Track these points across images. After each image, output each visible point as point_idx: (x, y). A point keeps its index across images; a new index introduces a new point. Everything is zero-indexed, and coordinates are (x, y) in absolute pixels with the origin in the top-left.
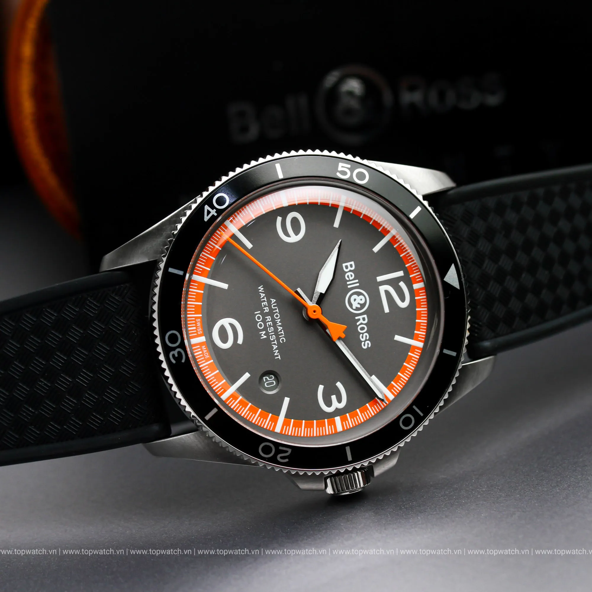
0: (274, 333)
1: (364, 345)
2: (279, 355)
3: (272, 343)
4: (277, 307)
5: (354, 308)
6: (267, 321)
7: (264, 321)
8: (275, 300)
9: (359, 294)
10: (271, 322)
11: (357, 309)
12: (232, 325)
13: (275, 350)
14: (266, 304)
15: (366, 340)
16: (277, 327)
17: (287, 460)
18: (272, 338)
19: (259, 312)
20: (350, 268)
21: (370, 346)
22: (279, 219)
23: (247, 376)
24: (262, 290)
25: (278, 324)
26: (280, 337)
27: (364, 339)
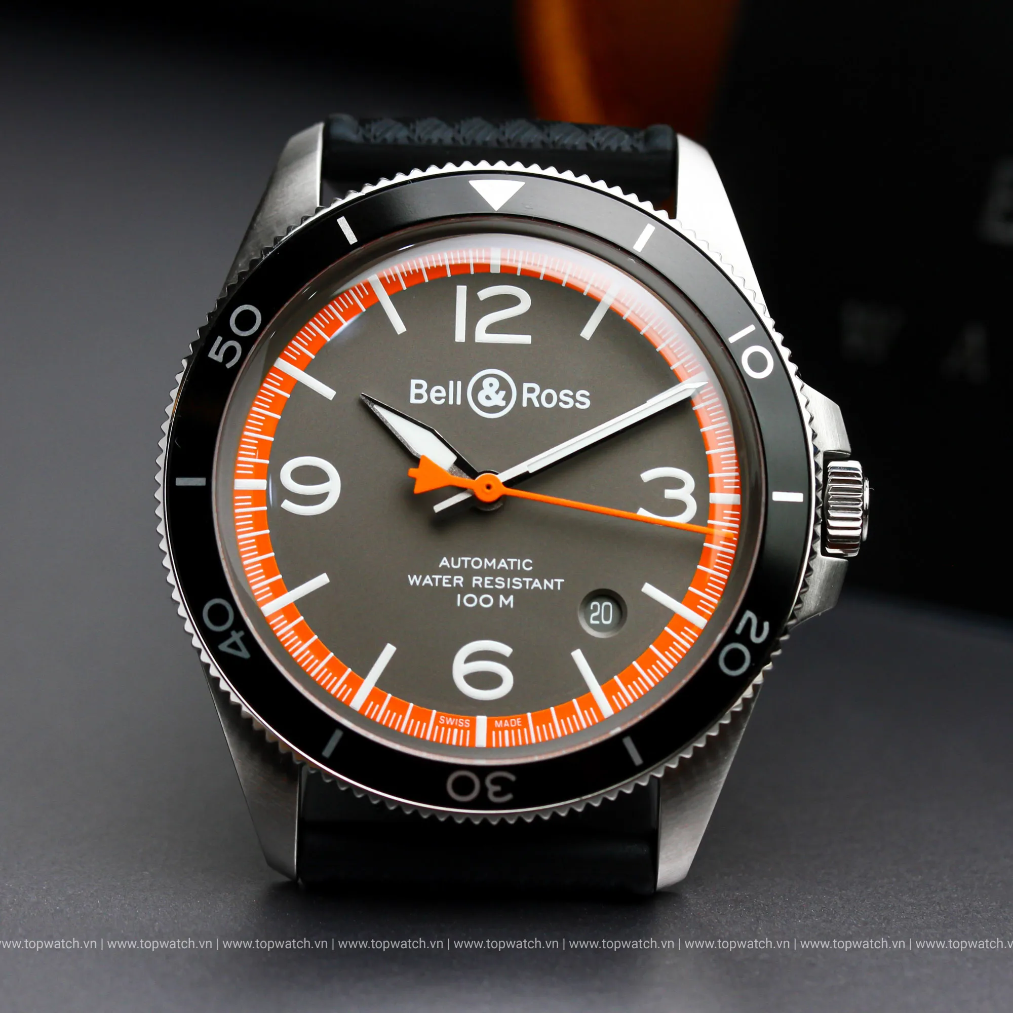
0: (509, 579)
1: (583, 403)
2: (556, 580)
3: (527, 587)
4: (459, 559)
5: (503, 403)
6: (481, 586)
7: (479, 591)
8: (445, 559)
9: (478, 387)
10: (486, 578)
11: (507, 398)
12: (471, 658)
13: (542, 586)
14: (446, 579)
15: (573, 397)
16: (498, 568)
17: (766, 625)
18: (518, 585)
19: (459, 596)
20: (422, 391)
21: (587, 394)
22: (287, 505)
23: (578, 655)
24: (418, 579)
25: (493, 565)
26: (519, 568)
27: (571, 401)
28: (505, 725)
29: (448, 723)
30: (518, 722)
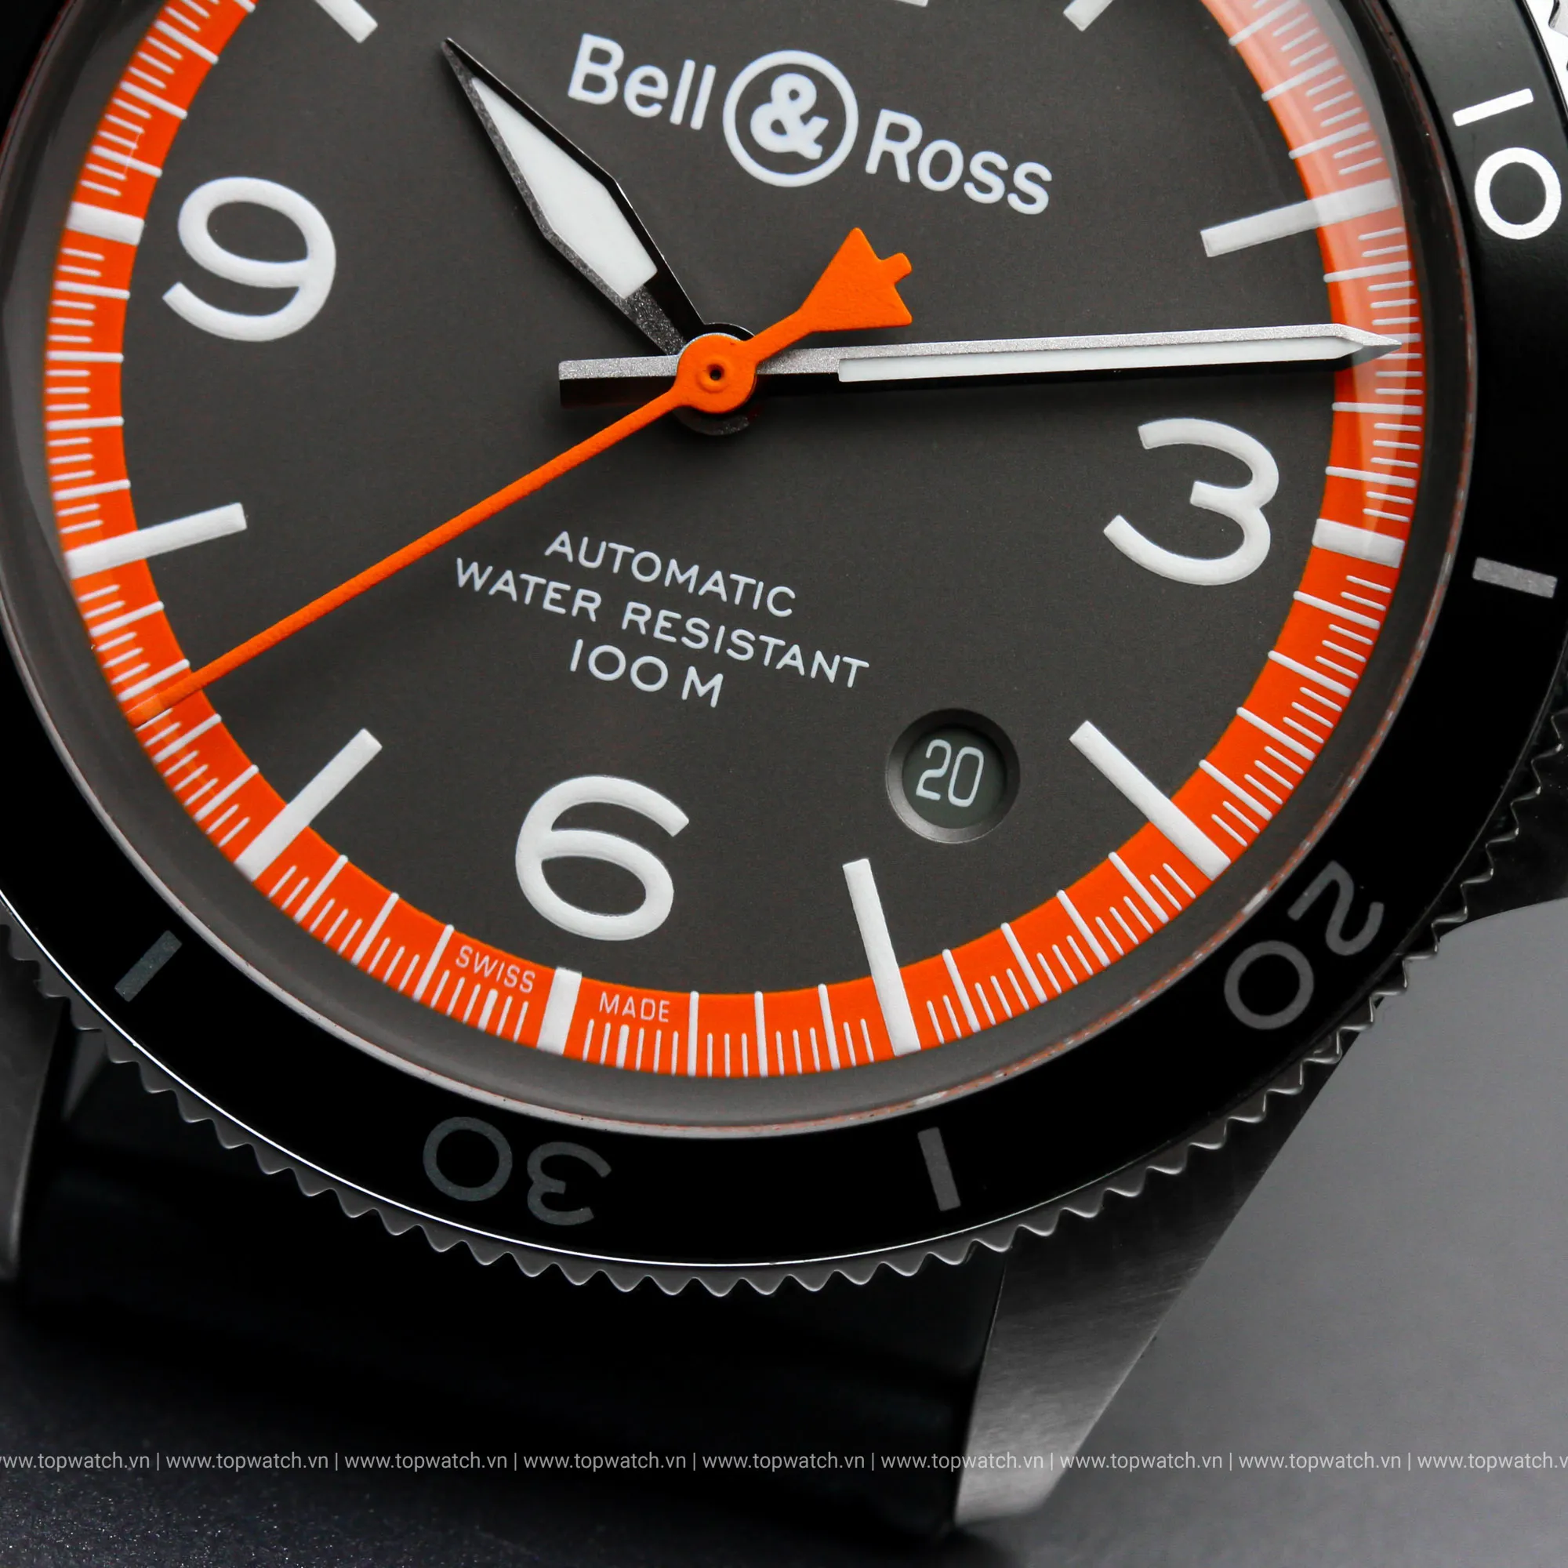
0: (722, 629)
1: (1028, 199)
2: (846, 659)
3: (767, 662)
4: (604, 544)
5: (814, 152)
6: (643, 631)
7: (636, 643)
8: (564, 536)
10: (663, 613)
11: (829, 141)
12: (573, 818)
13: (808, 665)
14: (556, 590)
15: (1007, 177)
16: (702, 592)
17: (1377, 911)
18: (743, 651)
19: (580, 643)
20: (608, 72)
21: (1046, 175)
22: (181, 299)
23: (860, 875)
24: (481, 573)
25: (688, 581)
26: (756, 606)
27: (998, 186)
28: (626, 1011)
29: (475, 969)
30: (661, 1011)
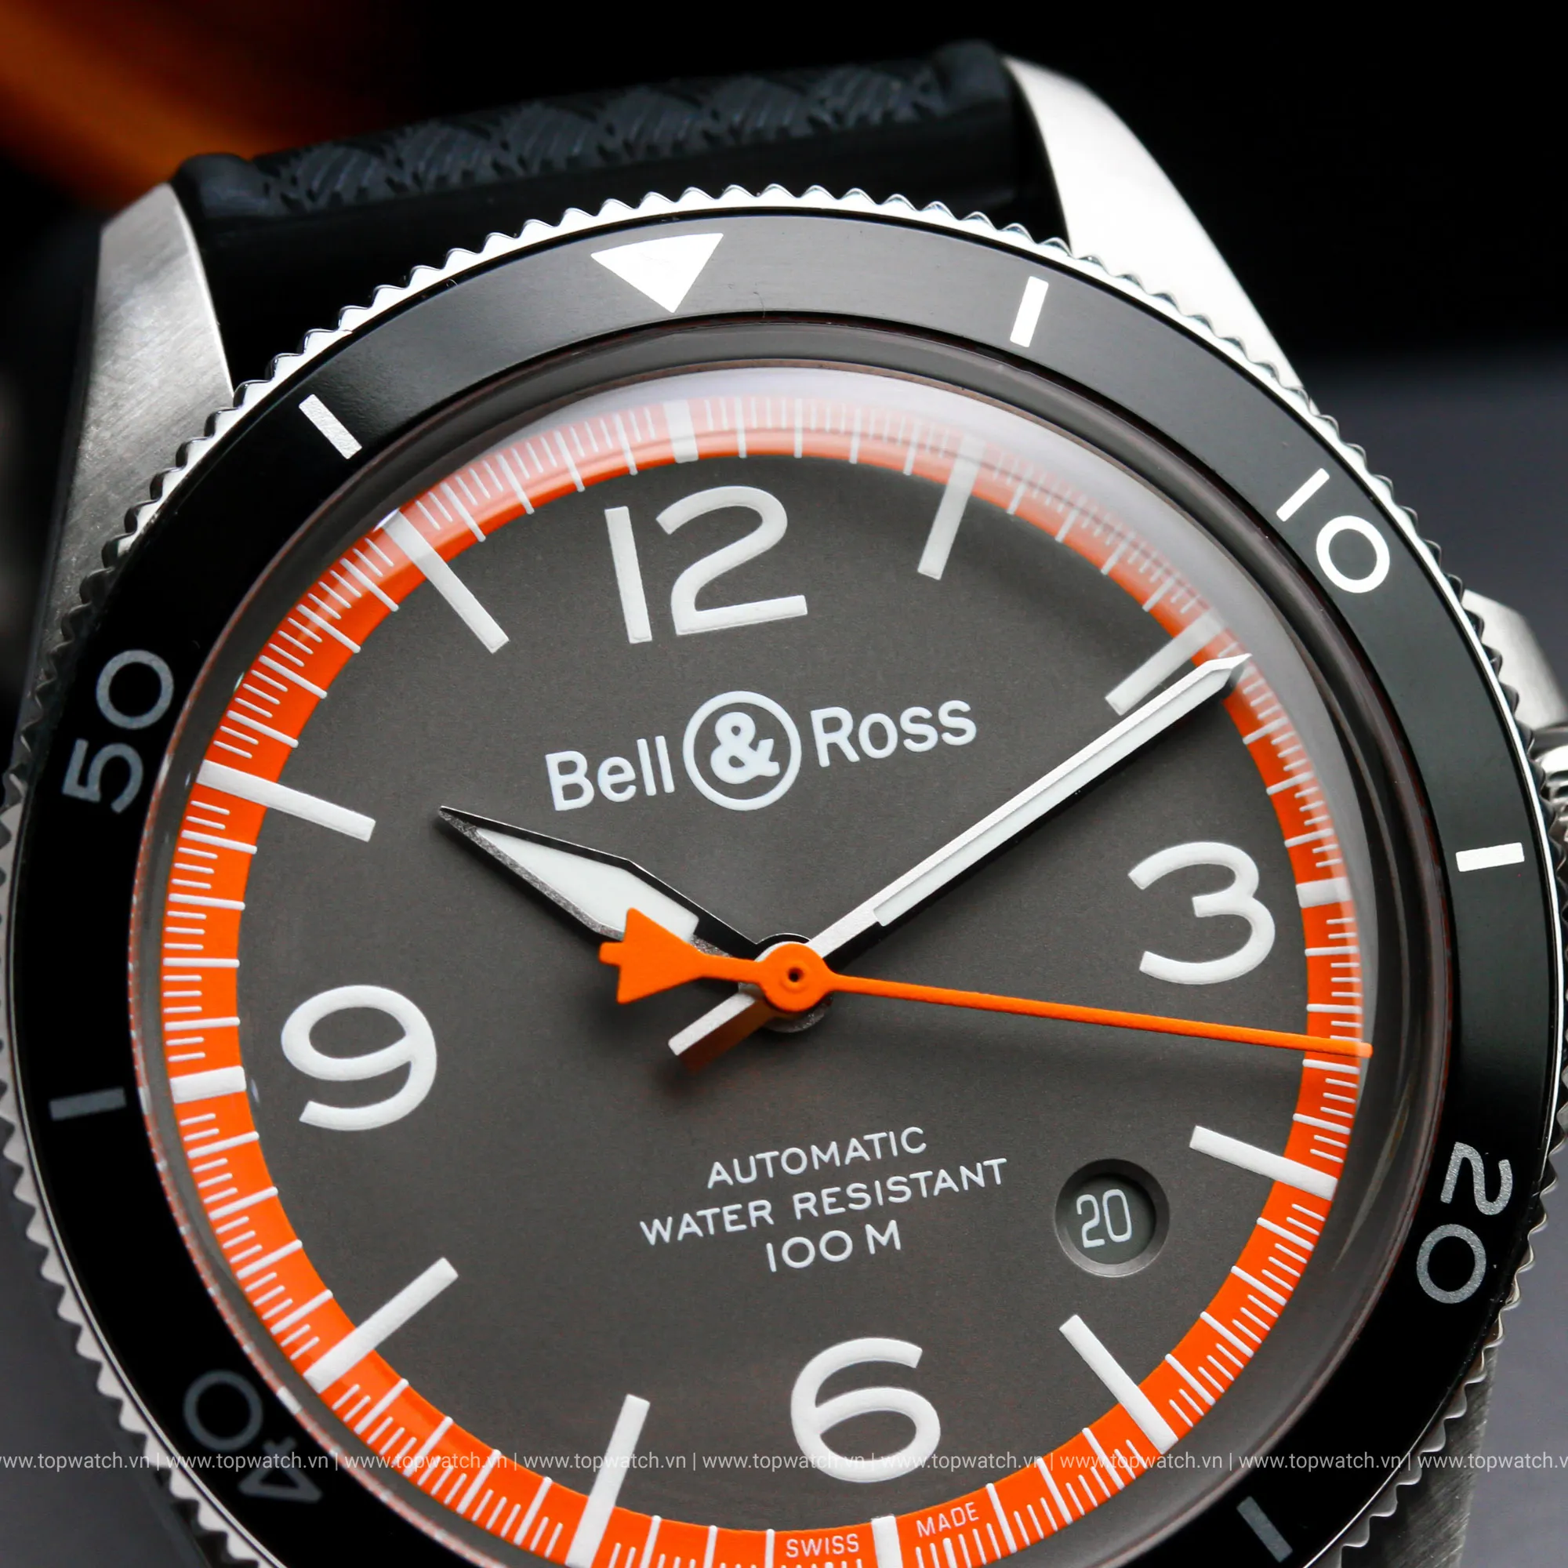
0: (877, 1183)
1: (959, 732)
2: (986, 1163)
3: (924, 1194)
4: (752, 1158)
5: (773, 769)
6: (815, 1213)
7: (814, 1226)
8: (717, 1166)
9: (707, 741)
10: (825, 1192)
11: (781, 755)
12: (830, 1389)
13: (959, 1183)
14: (731, 1213)
15: (934, 722)
16: (847, 1161)
17: (1504, 1166)
18: (901, 1194)
19: (769, 1246)
20: (579, 777)
21: (964, 707)
22: (316, 1113)
23: (1076, 1330)
24: (664, 1226)
25: (832, 1157)
26: (895, 1153)
28: (941, 1526)
29: (807, 1553)
30: (970, 1512)
